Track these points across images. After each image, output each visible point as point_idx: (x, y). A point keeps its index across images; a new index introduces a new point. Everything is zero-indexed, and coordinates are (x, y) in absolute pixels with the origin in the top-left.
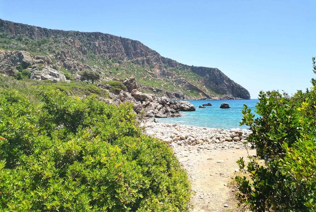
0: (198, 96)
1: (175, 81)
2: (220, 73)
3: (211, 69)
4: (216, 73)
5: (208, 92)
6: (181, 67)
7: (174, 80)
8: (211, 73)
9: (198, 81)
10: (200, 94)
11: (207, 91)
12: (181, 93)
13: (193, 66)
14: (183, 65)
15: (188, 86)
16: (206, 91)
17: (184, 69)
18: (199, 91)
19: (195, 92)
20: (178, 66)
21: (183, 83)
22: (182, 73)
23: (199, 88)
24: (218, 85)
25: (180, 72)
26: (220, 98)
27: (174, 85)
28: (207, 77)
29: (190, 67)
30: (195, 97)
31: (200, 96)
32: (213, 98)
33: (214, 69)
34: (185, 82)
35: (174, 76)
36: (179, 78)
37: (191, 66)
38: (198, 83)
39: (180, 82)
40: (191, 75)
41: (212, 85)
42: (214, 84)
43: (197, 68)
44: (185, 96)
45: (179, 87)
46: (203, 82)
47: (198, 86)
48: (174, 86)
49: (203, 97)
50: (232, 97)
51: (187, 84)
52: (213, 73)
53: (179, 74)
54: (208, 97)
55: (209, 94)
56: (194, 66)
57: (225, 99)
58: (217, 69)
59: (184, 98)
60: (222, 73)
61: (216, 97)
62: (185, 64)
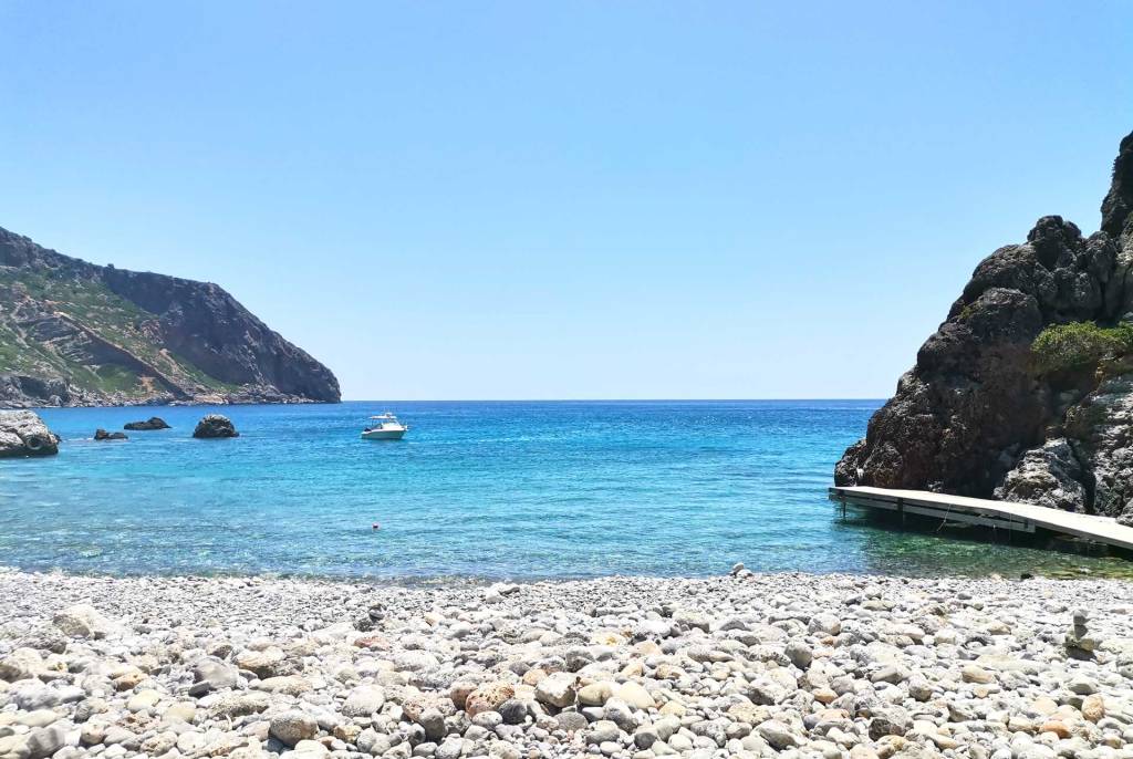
0: (137, 388)
1: (22, 325)
2: (226, 302)
3: (191, 283)
4: (212, 302)
5: (177, 373)
6: (55, 266)
7: (17, 320)
8: (191, 302)
9: (137, 328)
10: (146, 380)
11: (175, 369)
12: (51, 375)
13: (111, 266)
14: (63, 258)
15: (87, 348)
16: (169, 368)
17: (73, 275)
18: (142, 369)
19: (124, 375)
20: (38, 262)
21: (63, 334)
22: (60, 295)
23: (139, 358)
24: (220, 348)
25: (49, 287)
26: (228, 398)
27: (21, 340)
28: (173, 316)
29: (97, 269)
30: (123, 394)
31: (145, 389)
32: (198, 396)
33: (205, 287)
34: (74, 333)
35: (19, 305)
36: (43, 314)
37: (105, 265)
38: (135, 337)
39: (49, 329)
40: (100, 303)
41: (195, 349)
42: (206, 345)
43: (131, 276)
44: (73, 389)
45: (43, 350)
46: (156, 332)
47: (137, 350)
48: (20, 346)
49: (156, 396)
50: (274, 395)
51: (84, 340)
52: (200, 302)
53: (44, 297)
54: (178, 392)
55: (182, 383)
56: (117, 267)
57: (251, 401)
58: (217, 287)
59: (66, 398)
60: (238, 303)
61: (214, 396)
62: (74, 255)
